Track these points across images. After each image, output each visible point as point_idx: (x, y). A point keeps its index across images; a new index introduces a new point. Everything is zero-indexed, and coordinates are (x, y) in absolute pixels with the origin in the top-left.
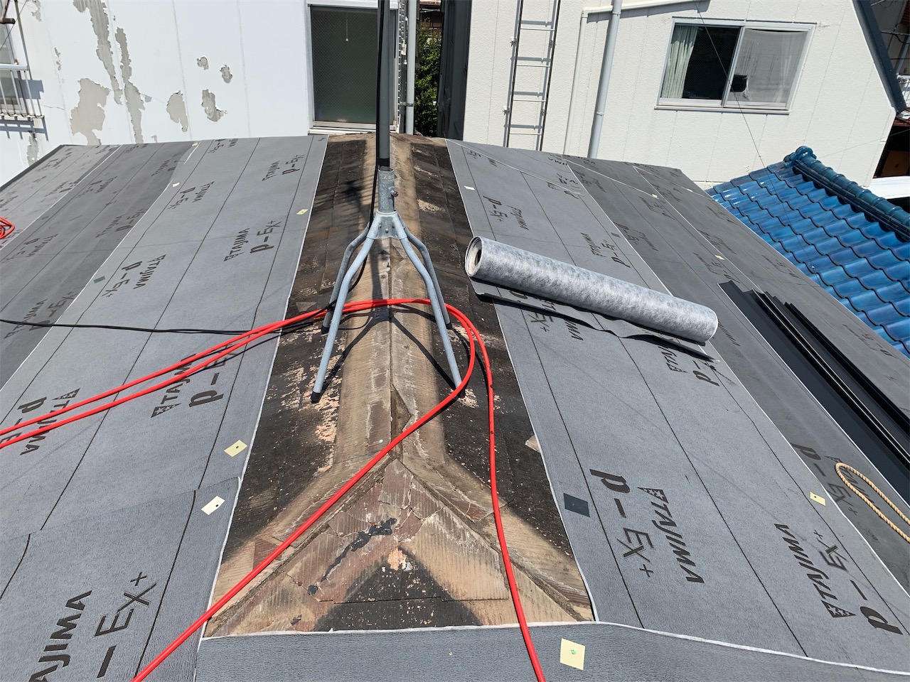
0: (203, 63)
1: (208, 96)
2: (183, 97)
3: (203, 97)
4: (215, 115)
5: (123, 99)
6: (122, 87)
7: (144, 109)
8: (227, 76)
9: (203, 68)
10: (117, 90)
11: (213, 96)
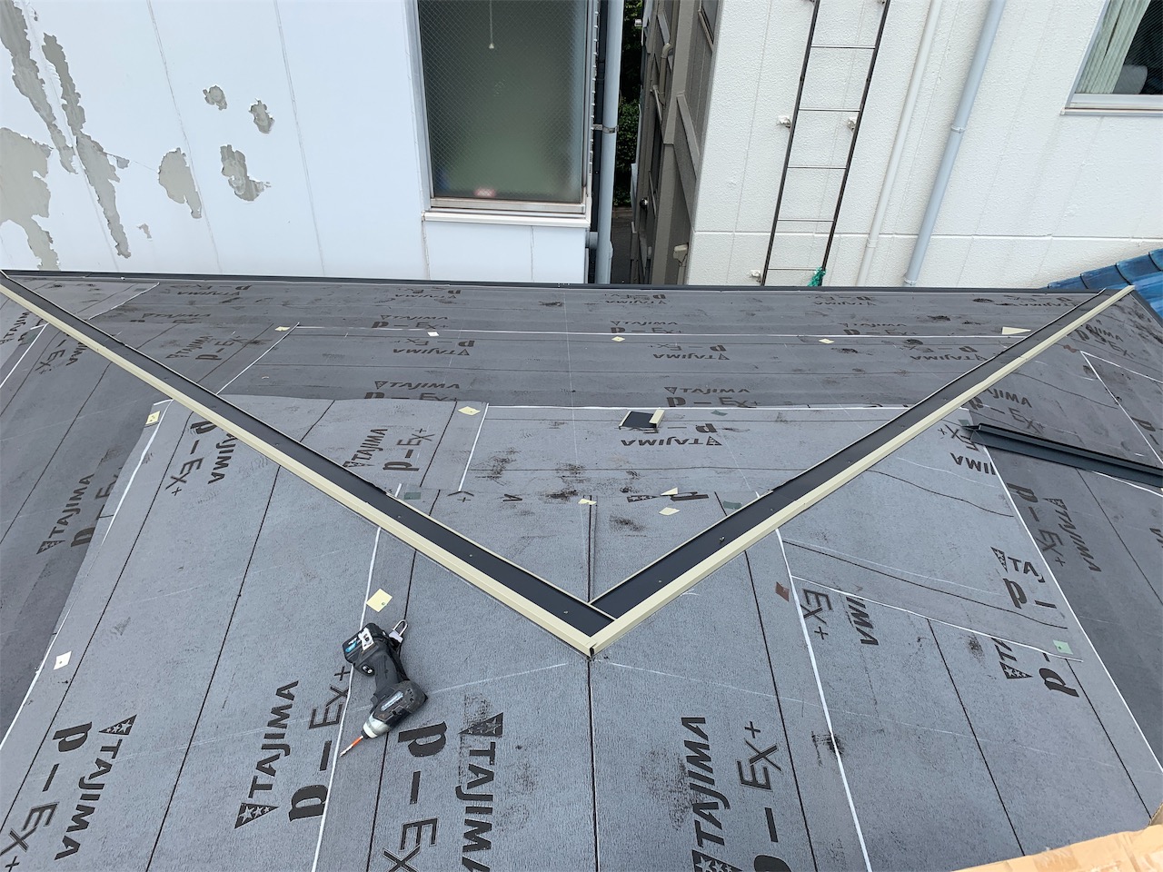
0: (215, 97)
1: (233, 159)
2: (187, 159)
3: (223, 159)
4: (249, 190)
5: (76, 161)
6: (71, 141)
7: (118, 180)
8: (262, 119)
9: (216, 107)
10: (63, 149)
11: (242, 157)
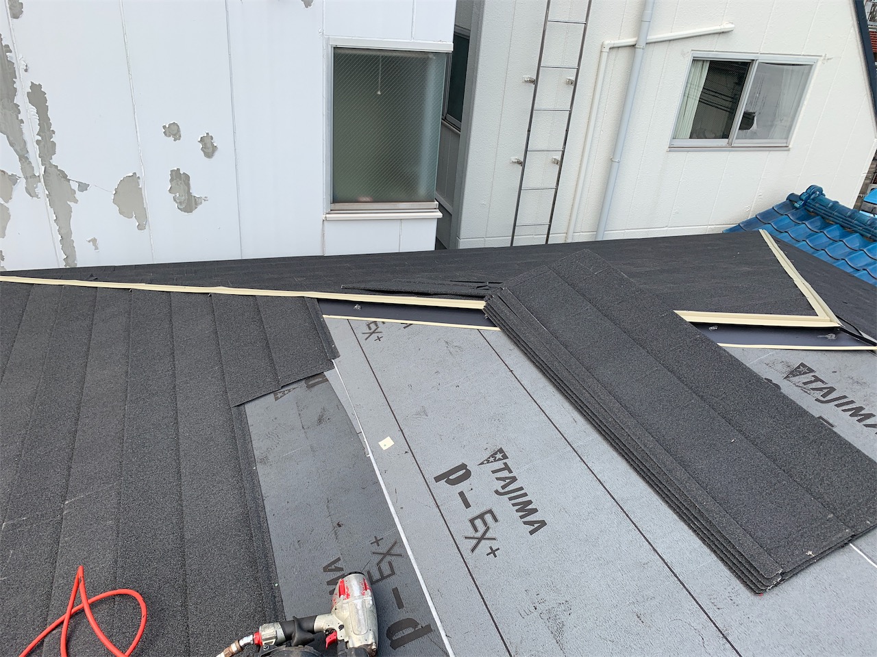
0: (173, 131)
1: (179, 179)
2: (141, 181)
3: (171, 180)
4: (189, 203)
5: (41, 188)
6: (39, 170)
7: (76, 201)
8: (208, 147)
9: (172, 138)
10: (31, 177)
11: (187, 177)
